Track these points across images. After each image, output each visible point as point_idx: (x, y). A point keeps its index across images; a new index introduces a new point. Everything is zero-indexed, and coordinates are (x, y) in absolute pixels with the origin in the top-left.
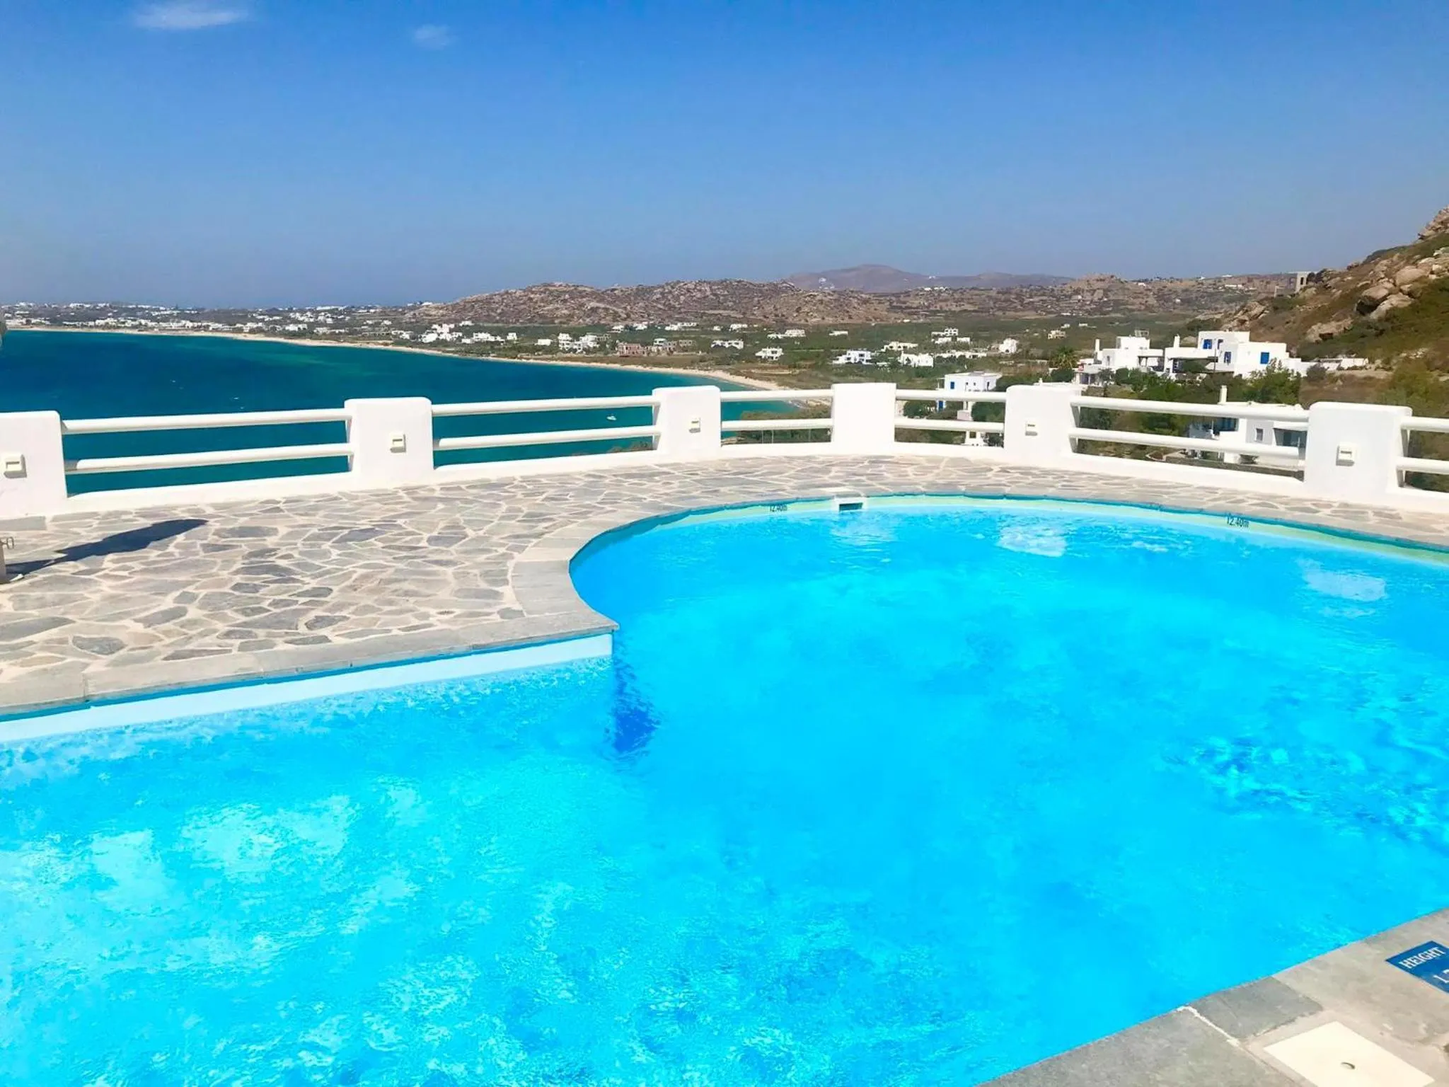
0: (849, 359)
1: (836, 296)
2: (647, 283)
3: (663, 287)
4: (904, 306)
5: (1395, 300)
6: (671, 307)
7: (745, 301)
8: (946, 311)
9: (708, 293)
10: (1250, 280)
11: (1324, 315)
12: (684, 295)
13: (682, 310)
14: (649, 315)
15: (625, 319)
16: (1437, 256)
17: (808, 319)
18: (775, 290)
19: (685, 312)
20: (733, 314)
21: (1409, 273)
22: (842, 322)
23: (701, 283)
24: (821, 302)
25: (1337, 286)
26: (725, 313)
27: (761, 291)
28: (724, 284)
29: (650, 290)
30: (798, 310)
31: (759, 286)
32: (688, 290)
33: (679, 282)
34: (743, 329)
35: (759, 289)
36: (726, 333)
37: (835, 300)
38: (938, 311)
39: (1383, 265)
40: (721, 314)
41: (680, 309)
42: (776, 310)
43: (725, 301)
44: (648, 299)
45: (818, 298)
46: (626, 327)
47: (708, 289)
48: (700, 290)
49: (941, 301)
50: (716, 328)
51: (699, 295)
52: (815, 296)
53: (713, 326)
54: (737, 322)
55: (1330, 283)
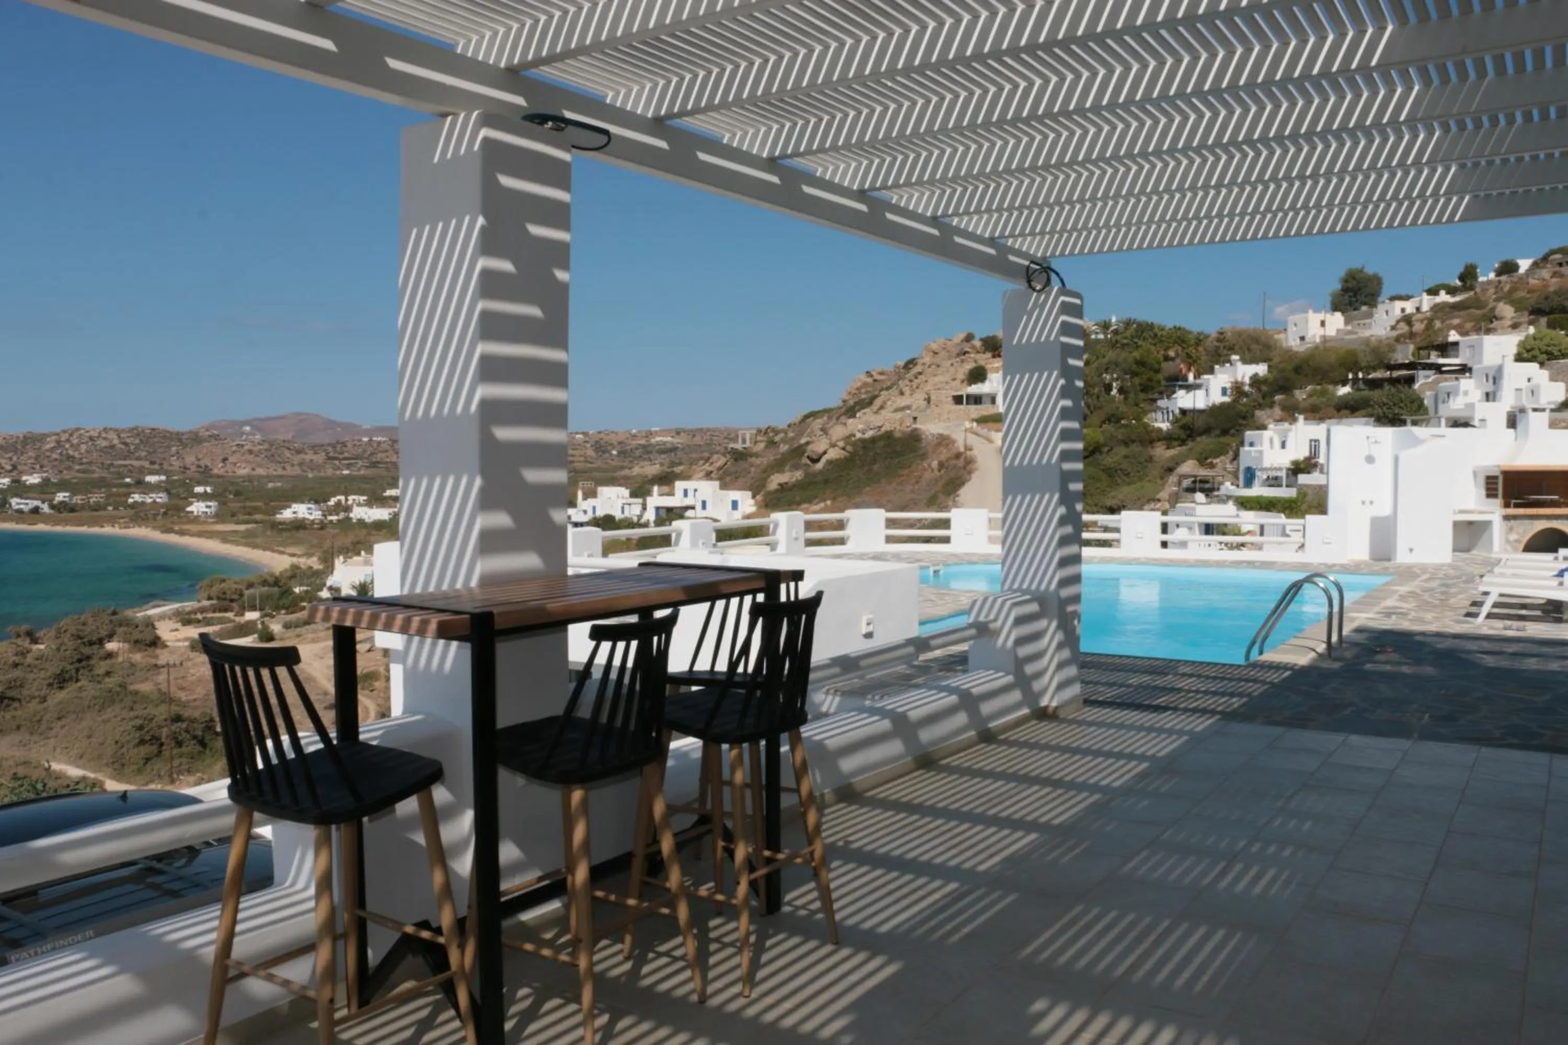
0: (295, 513)
1: (266, 446)
2: (38, 429)
3: (57, 434)
4: (341, 456)
5: (833, 454)
6: (70, 457)
7: (162, 450)
8: (386, 463)
9: (116, 442)
10: (678, 433)
11: (778, 466)
12: (86, 443)
13: (84, 460)
14: (42, 467)
15: (11, 471)
16: (860, 417)
17: (236, 470)
18: (195, 439)
19: (88, 463)
20: (146, 464)
21: (838, 432)
22: (275, 473)
23: (106, 430)
24: (250, 452)
25: (784, 441)
26: (137, 463)
27: (180, 440)
28: (136, 432)
29: (42, 438)
30: (225, 460)
31: (178, 434)
32: (91, 438)
33: (78, 429)
34: (161, 482)
35: (178, 437)
36: (140, 485)
37: (266, 450)
38: (378, 463)
39: (817, 423)
40: (131, 465)
41: (81, 459)
42: (199, 460)
43: (137, 449)
44: (39, 449)
45: (246, 448)
46: (14, 481)
47: (115, 437)
48: (105, 439)
49: (381, 452)
50: (128, 480)
51: (105, 444)
52: (243, 445)
53: (123, 478)
54: (152, 473)
55: (777, 439)
